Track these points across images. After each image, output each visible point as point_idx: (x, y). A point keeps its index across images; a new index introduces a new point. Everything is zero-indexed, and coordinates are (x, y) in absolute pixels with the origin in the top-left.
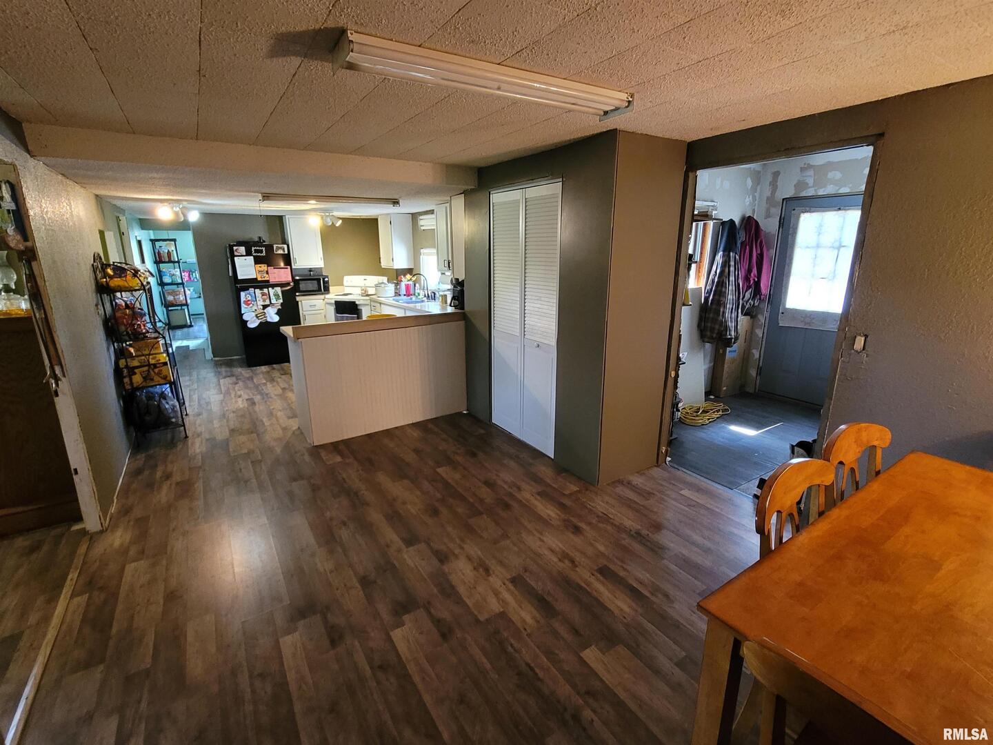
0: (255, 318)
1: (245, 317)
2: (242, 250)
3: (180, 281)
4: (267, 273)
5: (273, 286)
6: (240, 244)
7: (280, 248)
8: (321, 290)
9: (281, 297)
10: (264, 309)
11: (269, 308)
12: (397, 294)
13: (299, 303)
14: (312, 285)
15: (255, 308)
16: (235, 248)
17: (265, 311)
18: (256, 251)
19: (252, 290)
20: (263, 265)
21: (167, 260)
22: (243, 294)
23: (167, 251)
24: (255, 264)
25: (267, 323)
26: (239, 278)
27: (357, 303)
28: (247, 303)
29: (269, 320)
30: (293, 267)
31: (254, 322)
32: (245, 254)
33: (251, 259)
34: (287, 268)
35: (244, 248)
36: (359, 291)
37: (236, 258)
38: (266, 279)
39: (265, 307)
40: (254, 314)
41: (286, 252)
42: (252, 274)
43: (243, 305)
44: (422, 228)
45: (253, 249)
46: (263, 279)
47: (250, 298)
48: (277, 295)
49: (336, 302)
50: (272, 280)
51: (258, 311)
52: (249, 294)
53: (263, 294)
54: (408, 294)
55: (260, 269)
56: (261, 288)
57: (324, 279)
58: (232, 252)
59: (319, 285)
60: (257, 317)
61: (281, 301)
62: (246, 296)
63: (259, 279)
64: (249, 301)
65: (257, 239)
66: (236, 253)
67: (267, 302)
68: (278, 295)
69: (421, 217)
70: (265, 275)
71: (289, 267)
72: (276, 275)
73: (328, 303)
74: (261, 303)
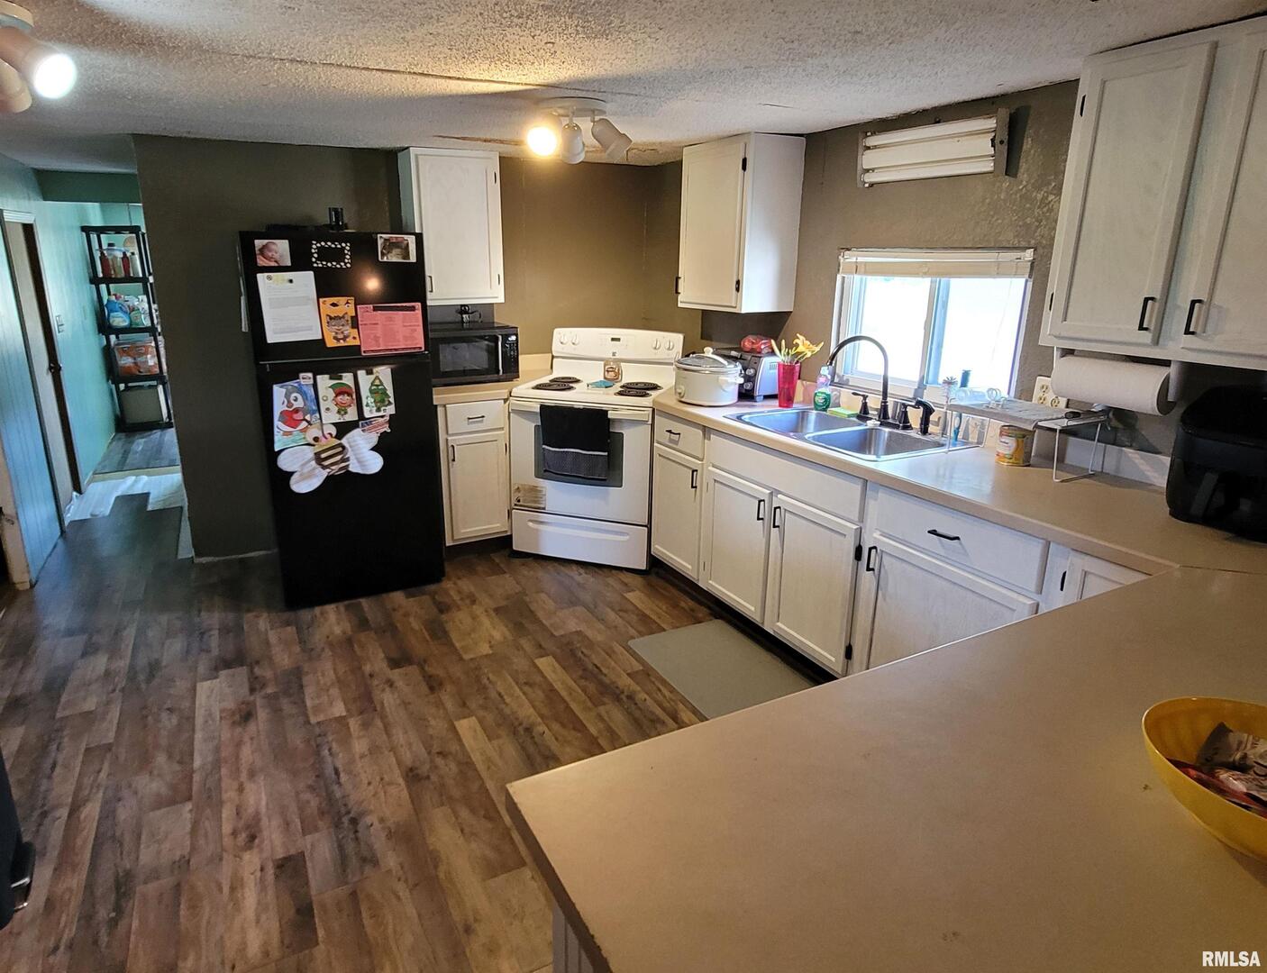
0: (314, 462)
1: (284, 463)
2: (281, 249)
3: (147, 323)
4: (355, 323)
5: (370, 363)
6: (274, 232)
7: (396, 245)
8: (498, 372)
9: (392, 400)
10: (340, 436)
11: (357, 432)
12: (746, 395)
13: (440, 411)
14: (472, 355)
15: (314, 432)
16: (258, 243)
17: (344, 441)
18: (325, 254)
19: (306, 378)
20: (342, 300)
21: (122, 274)
22: (279, 392)
23: (120, 255)
24: (319, 297)
25: (349, 475)
26: (270, 340)
27: (611, 415)
28: (290, 418)
29: (354, 467)
30: (429, 303)
31: (310, 475)
32: (289, 264)
33: (306, 280)
34: (413, 309)
35: (287, 241)
36: (596, 373)
37: (261, 277)
38: (350, 342)
39: (343, 429)
40: (309, 453)
41: (413, 259)
42: (310, 329)
43: (278, 424)
44: (870, 178)
45: (315, 246)
46: (342, 343)
47: (299, 404)
48: (378, 391)
49: (542, 407)
50: (369, 347)
51: (324, 444)
52: (300, 390)
53: (340, 391)
54: (785, 396)
55: (334, 312)
56: (334, 372)
57: (505, 337)
58: (249, 254)
59: (493, 352)
60: (319, 459)
61: (391, 410)
62: (287, 396)
63: (331, 343)
64: (296, 411)
65: (324, 218)
66: (261, 262)
67: (352, 415)
68: (384, 392)
69: (871, 141)
70: (348, 330)
71: (418, 305)
72: (379, 331)
73: (515, 411)
74: (331, 417)
